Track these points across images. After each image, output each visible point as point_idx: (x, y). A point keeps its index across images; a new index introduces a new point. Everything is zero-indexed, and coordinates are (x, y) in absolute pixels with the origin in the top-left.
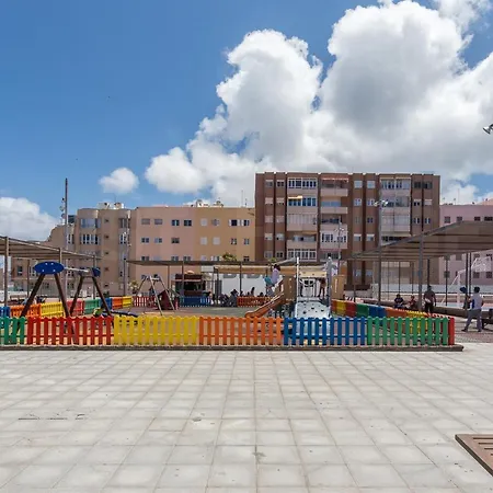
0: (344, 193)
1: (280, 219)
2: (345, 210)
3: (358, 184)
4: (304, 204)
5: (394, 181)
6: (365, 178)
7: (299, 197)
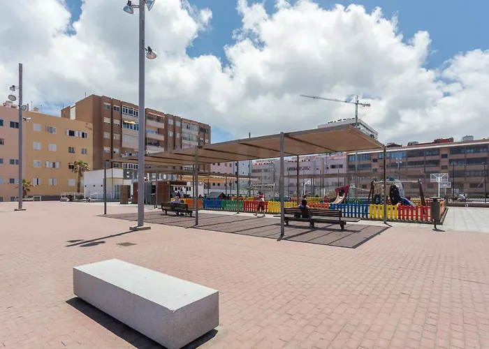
0: (161, 126)
1: (116, 137)
2: (161, 138)
3: (171, 122)
4: (135, 129)
5: (190, 124)
6: (175, 118)
7: (132, 122)
